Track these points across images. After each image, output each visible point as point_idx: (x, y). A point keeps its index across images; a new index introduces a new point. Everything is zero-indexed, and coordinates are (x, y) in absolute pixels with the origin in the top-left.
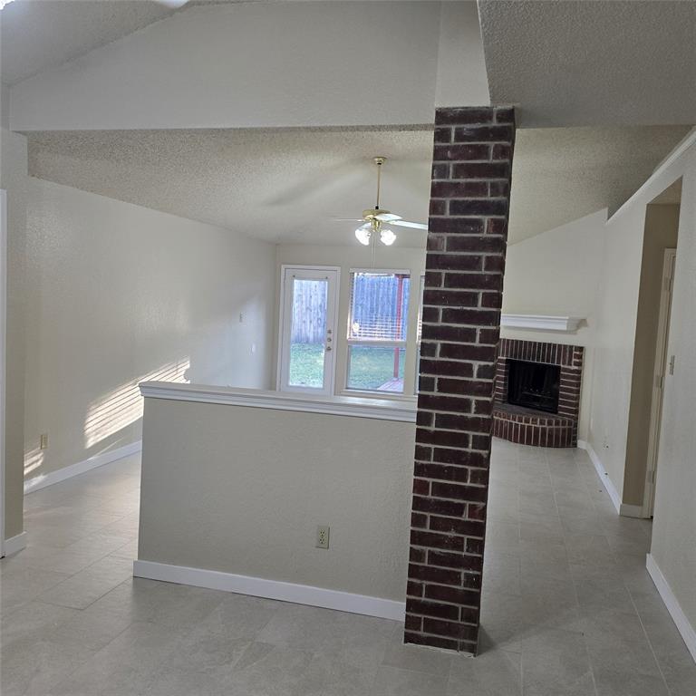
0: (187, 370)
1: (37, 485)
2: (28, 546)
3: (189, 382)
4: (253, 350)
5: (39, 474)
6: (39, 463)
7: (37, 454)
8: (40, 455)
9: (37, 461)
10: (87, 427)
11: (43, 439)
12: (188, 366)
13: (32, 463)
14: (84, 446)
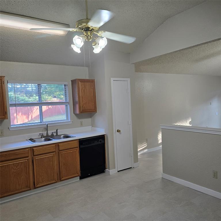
0: (190, 121)
1: (145, 152)
2: (140, 166)
3: (191, 125)
4: (217, 114)
5: (146, 149)
6: (146, 146)
7: (145, 144)
8: (146, 144)
9: (145, 145)
10: (158, 137)
11: (147, 140)
12: (191, 120)
13: (144, 146)
14: (158, 143)
